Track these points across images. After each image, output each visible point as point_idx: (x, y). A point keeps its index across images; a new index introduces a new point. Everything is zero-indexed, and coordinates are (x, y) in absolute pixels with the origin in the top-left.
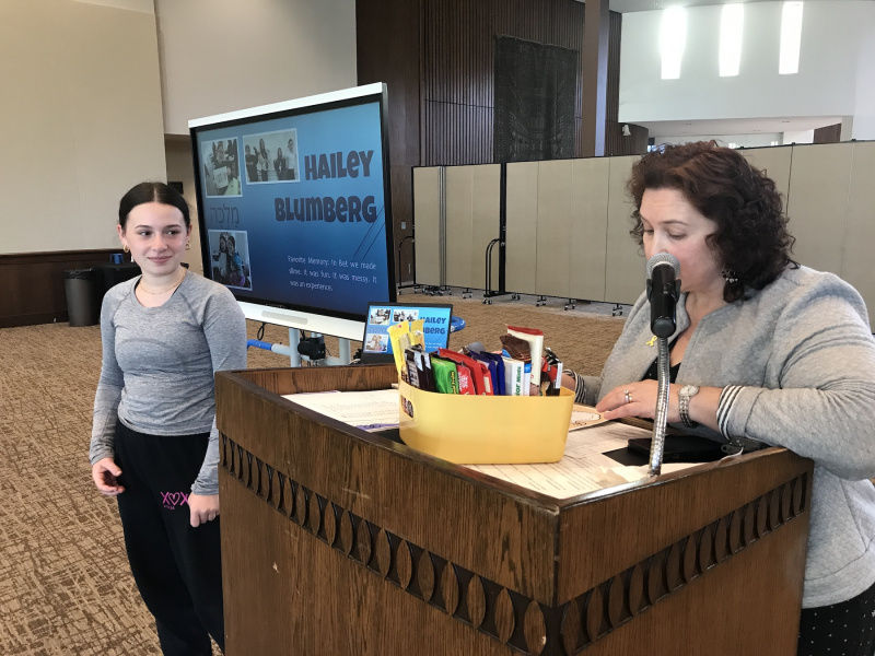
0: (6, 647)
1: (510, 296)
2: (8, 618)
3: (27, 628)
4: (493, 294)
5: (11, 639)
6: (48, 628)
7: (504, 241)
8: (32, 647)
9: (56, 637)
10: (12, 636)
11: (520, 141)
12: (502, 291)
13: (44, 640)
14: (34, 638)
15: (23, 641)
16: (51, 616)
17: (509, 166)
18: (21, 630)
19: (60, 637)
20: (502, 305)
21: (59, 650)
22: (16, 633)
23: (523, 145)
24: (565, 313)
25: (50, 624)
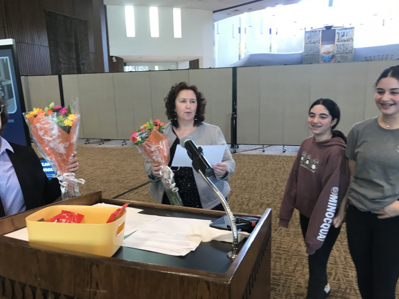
24: (100, 146)
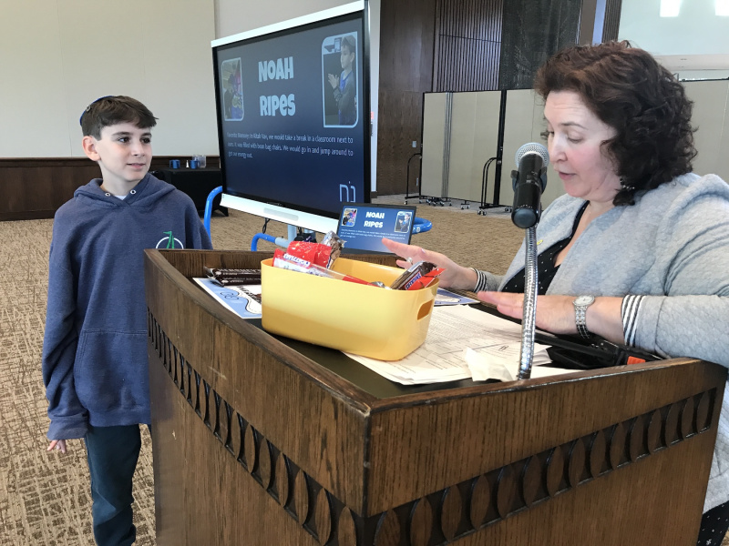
0: (37, 470)
1: (503, 209)
2: (44, 447)
3: (56, 457)
4: (487, 206)
5: (42, 465)
6: (72, 458)
7: (501, 159)
8: (57, 472)
9: (78, 465)
10: (44, 462)
11: (523, 73)
12: (496, 204)
13: (67, 467)
14: (59, 465)
15: (51, 467)
16: (77, 448)
17: (509, 92)
18: (51, 458)
19: (80, 466)
20: (495, 216)
21: (77, 477)
22: (47, 460)
23: (526, 76)
25: (75, 455)
